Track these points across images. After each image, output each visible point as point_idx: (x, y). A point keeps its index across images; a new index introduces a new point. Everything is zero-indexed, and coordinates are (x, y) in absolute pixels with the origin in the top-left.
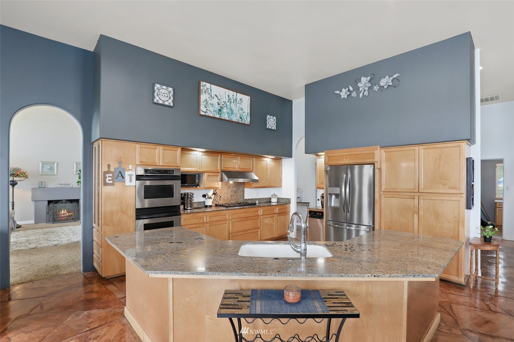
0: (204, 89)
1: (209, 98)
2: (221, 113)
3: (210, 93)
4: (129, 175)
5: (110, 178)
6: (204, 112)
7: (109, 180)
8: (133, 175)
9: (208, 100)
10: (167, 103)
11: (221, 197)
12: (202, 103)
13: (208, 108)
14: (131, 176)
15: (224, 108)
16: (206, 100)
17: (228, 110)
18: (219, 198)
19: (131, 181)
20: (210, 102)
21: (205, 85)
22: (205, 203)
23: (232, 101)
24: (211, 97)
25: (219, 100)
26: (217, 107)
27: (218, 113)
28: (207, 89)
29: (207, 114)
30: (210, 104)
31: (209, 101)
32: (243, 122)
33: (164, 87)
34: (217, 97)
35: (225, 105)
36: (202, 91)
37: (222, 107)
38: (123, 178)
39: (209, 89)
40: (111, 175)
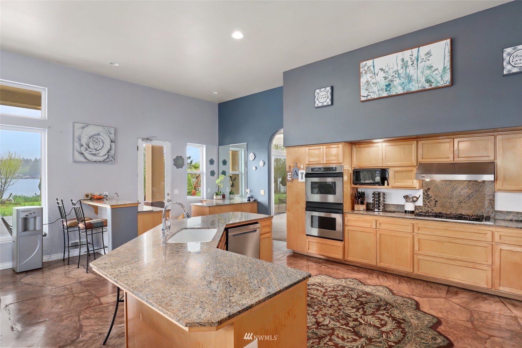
0: (365, 70)
1: (371, 77)
2: (391, 88)
3: (373, 71)
4: (301, 173)
5: (290, 176)
6: (365, 97)
7: (289, 177)
8: (303, 173)
9: (369, 81)
10: (325, 104)
11: (436, 201)
12: (363, 87)
13: (370, 90)
14: (302, 174)
15: (395, 79)
16: (367, 82)
17: (402, 80)
18: (433, 203)
19: (302, 178)
20: (373, 81)
21: (366, 64)
22: (404, 207)
23: (410, 63)
24: (374, 75)
25: (386, 73)
26: (383, 83)
27: (385, 90)
28: (368, 67)
29: (369, 98)
30: (373, 84)
31: (371, 81)
32: (434, 85)
33: (323, 89)
34: (383, 71)
35: (397, 75)
36: (362, 73)
37: (392, 79)
38: (297, 176)
39: (371, 66)
40: (290, 174)
